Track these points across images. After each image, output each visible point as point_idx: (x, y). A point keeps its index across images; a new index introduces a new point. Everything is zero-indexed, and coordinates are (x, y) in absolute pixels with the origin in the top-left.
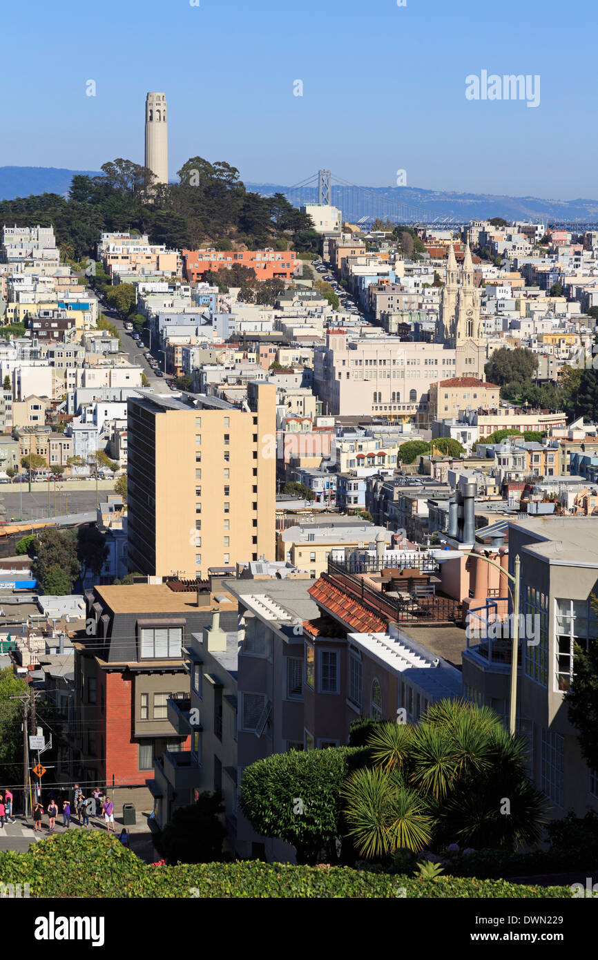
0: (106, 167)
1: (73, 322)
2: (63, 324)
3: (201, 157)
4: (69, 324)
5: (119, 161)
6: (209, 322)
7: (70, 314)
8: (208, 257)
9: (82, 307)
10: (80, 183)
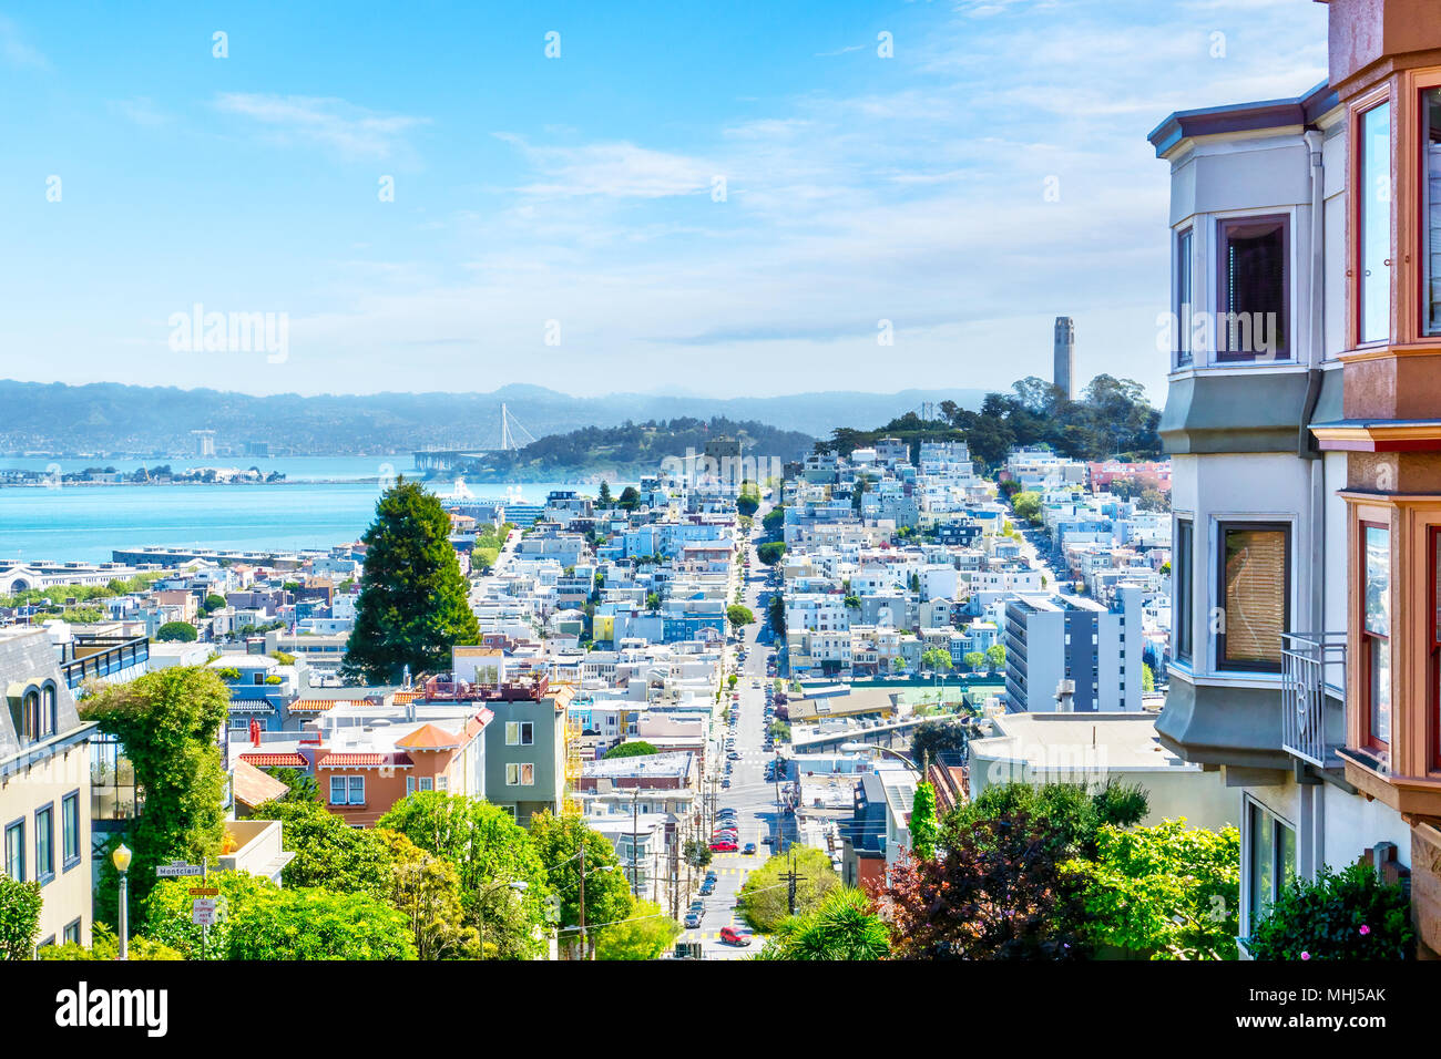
0: (1019, 385)
1: (980, 529)
2: (971, 532)
3: (1110, 375)
4: (977, 532)
5: (1029, 380)
6: (1108, 529)
7: (978, 522)
8: (1113, 468)
9: (990, 516)
10: (994, 403)
